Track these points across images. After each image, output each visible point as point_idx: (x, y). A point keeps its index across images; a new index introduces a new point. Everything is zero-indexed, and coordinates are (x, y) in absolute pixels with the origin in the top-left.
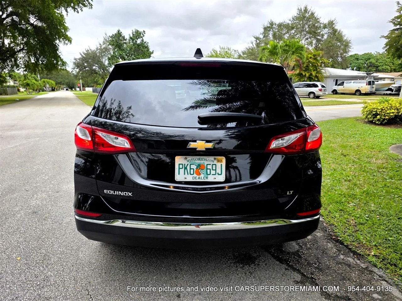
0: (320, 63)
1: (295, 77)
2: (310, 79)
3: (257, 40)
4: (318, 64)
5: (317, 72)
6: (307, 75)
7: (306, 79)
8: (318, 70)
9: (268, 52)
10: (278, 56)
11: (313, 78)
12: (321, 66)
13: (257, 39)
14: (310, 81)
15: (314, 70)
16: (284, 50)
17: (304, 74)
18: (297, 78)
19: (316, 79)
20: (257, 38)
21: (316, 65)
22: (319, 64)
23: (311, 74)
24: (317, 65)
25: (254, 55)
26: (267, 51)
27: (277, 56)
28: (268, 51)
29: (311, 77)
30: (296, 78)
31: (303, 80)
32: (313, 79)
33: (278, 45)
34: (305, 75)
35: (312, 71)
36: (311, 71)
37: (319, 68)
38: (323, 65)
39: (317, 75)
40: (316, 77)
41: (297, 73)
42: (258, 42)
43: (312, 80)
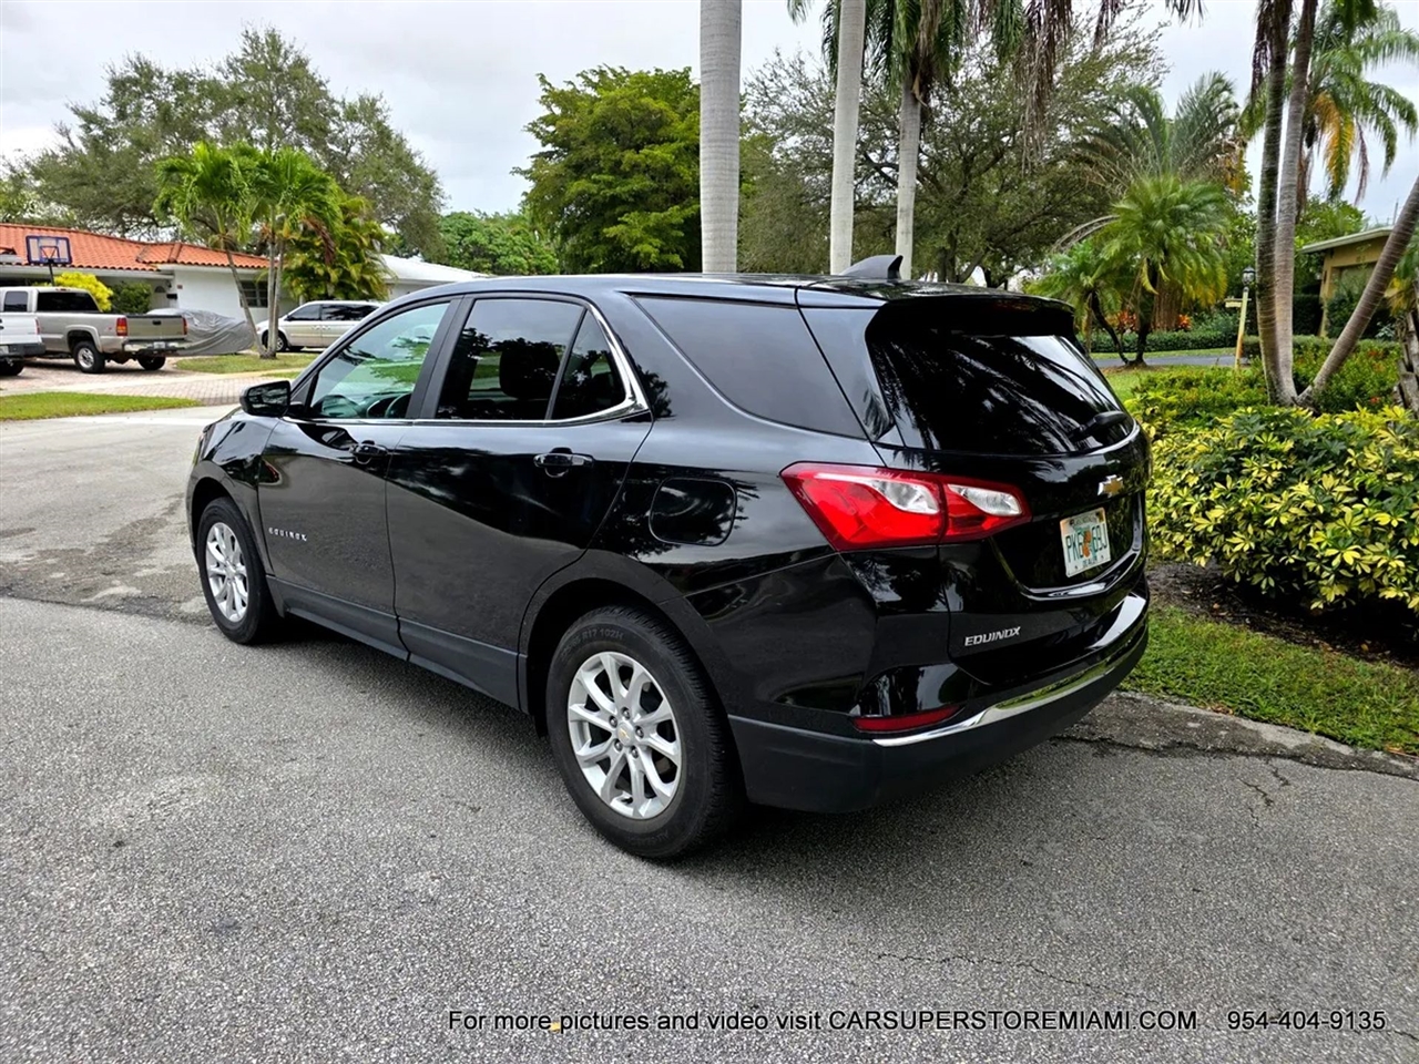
0: (366, 237)
1: (292, 280)
2: (345, 288)
3: (92, 126)
4: (361, 242)
5: (364, 267)
6: (334, 275)
7: (331, 291)
8: (367, 260)
9: (196, 183)
10: (240, 204)
11: (355, 286)
12: (371, 247)
13: (91, 122)
14: (347, 298)
15: (353, 262)
16: (258, 183)
17: (321, 272)
18: (298, 285)
19: (365, 292)
20: (90, 119)
21: (355, 245)
22: (366, 242)
23: (346, 274)
24: (358, 243)
25: (94, 183)
26: (189, 180)
27: (237, 202)
28: (195, 179)
29: (348, 282)
30: (294, 284)
31: (323, 292)
32: (353, 289)
33: (229, 162)
34: (327, 275)
35: (348, 263)
36: (344, 263)
37: (366, 256)
38: (377, 246)
39: (368, 277)
40: (364, 283)
41: (293, 267)
42: (97, 132)
43: (352, 295)
